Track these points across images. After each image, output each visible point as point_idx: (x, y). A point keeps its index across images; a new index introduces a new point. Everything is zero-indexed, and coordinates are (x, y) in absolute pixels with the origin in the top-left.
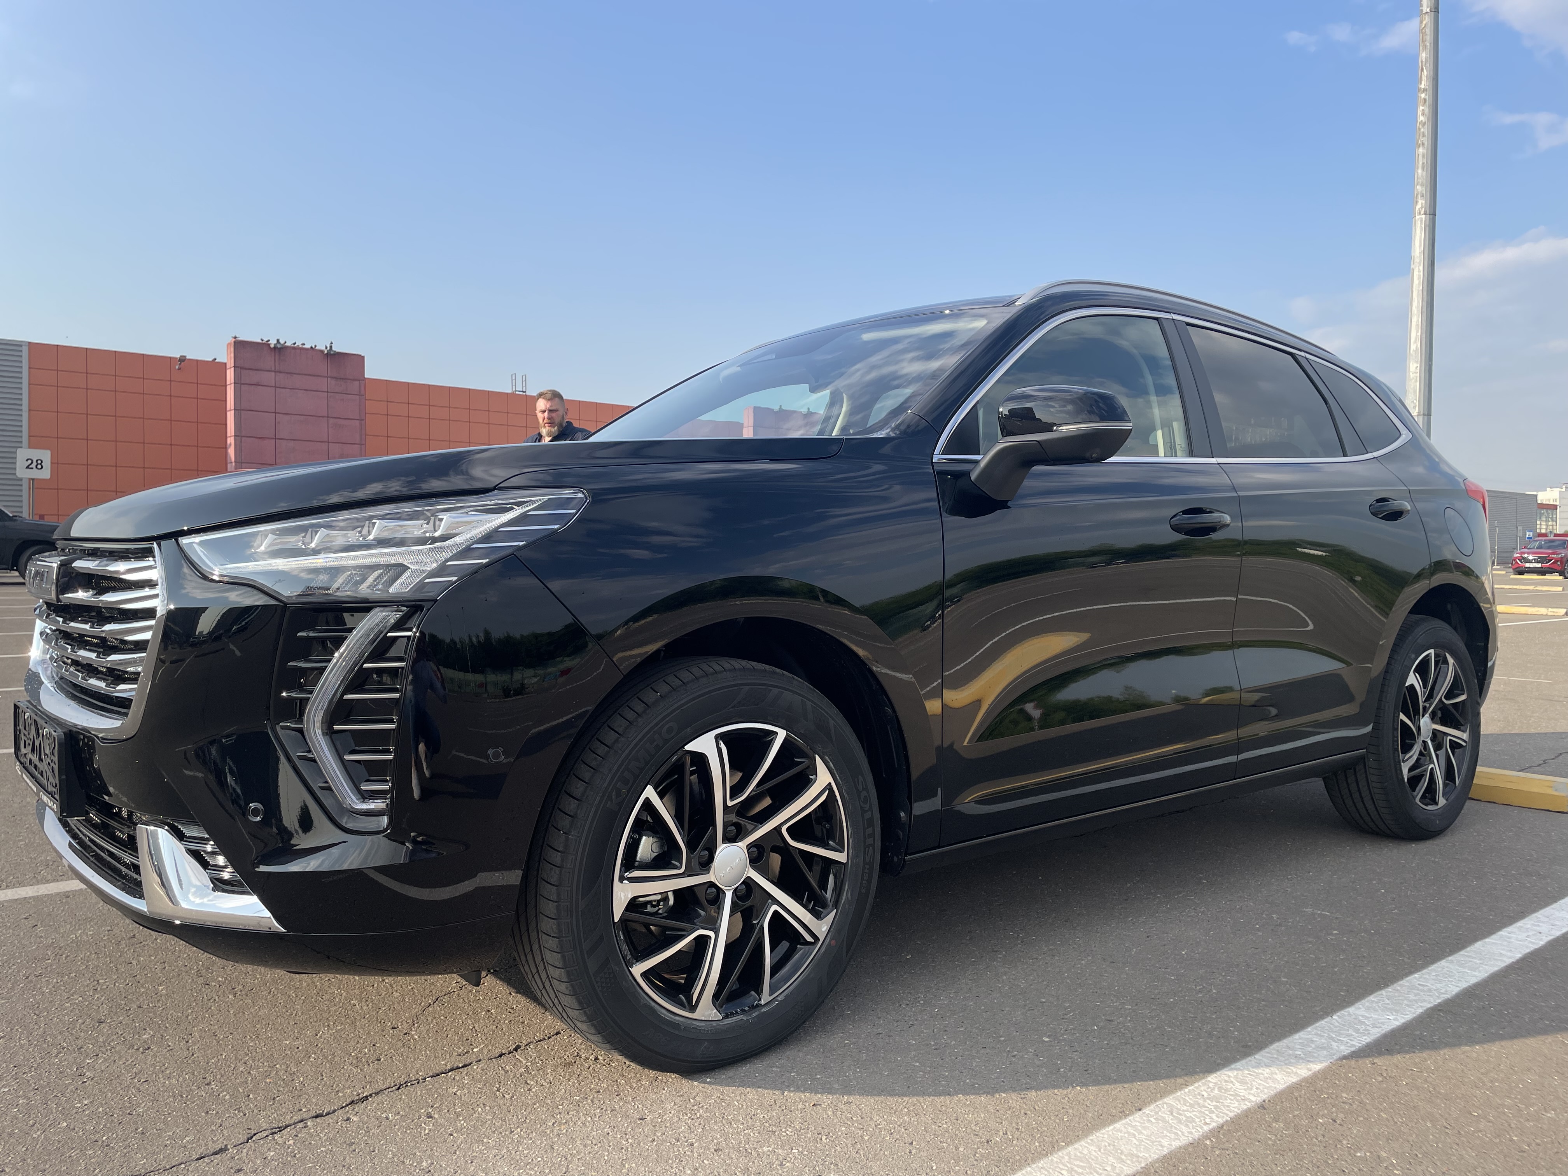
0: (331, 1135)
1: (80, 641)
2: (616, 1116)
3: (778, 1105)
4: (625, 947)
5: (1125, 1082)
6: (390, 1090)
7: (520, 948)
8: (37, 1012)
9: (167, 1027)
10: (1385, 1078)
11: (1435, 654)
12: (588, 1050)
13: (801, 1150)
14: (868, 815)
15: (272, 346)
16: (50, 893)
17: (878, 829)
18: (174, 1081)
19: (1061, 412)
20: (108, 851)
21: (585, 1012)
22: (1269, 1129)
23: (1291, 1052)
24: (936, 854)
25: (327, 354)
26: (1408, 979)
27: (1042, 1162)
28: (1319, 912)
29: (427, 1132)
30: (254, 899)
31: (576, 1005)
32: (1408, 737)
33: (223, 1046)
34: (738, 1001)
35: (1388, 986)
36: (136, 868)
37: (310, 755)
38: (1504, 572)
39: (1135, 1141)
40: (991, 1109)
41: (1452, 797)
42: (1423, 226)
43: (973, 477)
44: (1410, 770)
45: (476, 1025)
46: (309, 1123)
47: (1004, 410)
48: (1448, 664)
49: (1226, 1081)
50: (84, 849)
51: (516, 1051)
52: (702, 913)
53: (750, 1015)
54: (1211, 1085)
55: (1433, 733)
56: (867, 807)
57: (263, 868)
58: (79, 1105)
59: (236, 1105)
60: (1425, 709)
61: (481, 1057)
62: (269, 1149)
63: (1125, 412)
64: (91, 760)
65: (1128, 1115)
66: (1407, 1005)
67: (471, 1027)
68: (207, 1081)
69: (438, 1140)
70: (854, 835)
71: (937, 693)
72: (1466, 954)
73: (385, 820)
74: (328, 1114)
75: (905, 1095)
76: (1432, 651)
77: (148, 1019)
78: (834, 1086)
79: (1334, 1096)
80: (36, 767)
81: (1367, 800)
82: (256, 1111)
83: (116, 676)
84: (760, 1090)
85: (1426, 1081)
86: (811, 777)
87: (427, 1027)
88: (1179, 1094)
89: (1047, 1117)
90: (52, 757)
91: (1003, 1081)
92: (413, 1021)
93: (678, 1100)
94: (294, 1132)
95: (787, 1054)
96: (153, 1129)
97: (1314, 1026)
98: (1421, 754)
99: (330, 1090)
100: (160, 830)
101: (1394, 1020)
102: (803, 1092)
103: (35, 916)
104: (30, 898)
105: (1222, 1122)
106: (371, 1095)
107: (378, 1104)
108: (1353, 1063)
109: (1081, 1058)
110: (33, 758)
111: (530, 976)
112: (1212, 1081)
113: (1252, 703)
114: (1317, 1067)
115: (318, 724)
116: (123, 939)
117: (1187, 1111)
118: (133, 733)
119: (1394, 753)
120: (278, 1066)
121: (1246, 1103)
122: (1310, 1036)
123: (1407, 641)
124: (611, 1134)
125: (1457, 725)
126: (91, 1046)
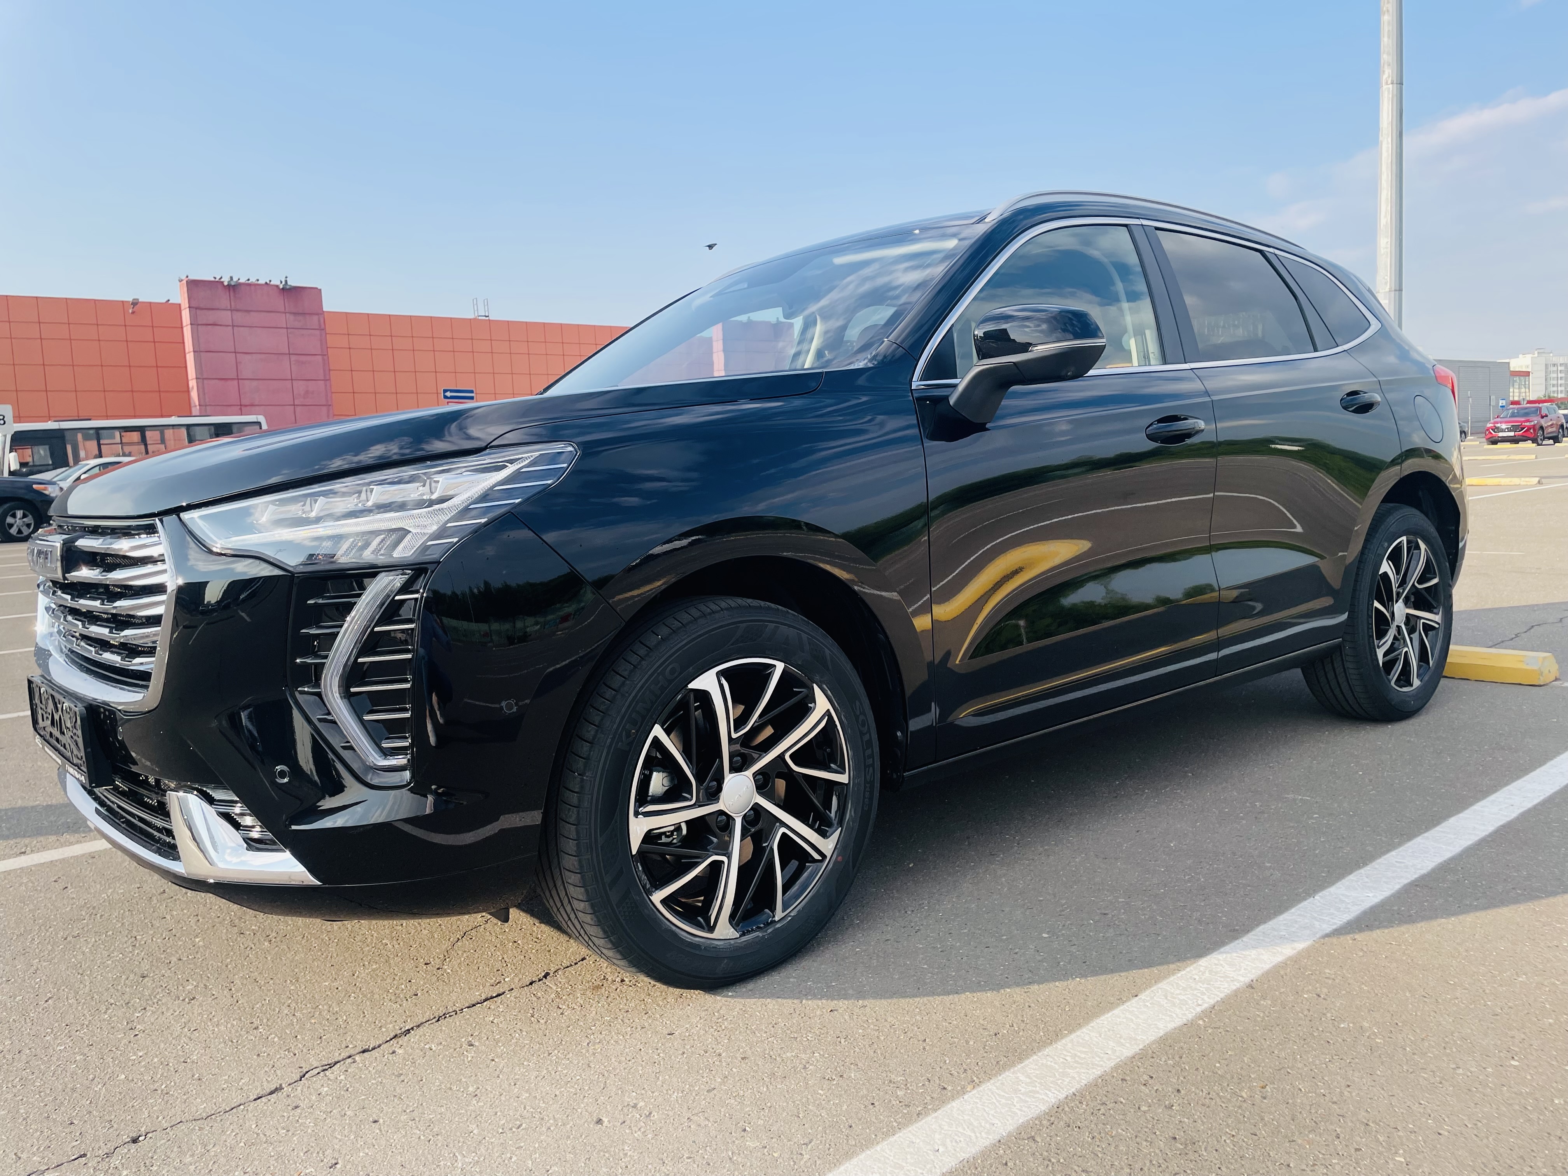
0: (379, 1068)
1: (91, 617)
2: (646, 1032)
3: (798, 1013)
4: (644, 877)
5: (1121, 971)
6: (430, 1022)
7: (544, 884)
8: (81, 972)
9: (208, 977)
10: (1366, 952)
11: (1407, 540)
12: (614, 973)
13: (822, 1053)
14: (866, 738)
15: (226, 284)
16: (76, 855)
17: (876, 749)
18: (222, 1028)
19: (1036, 331)
20: (138, 817)
21: (610, 940)
22: (1257, 1007)
23: (1276, 933)
24: (932, 769)
25: (283, 289)
26: (1386, 857)
27: (1047, 1050)
28: (1300, 797)
29: (469, 1059)
30: (287, 855)
31: (601, 934)
32: (1383, 623)
33: (265, 991)
34: (753, 919)
35: (1367, 865)
36: (169, 833)
37: (329, 718)
38: (1478, 443)
39: (1133, 1026)
40: (997, 1003)
41: (1426, 678)
42: (1391, 96)
43: (952, 401)
44: (1385, 655)
45: (505, 957)
46: (357, 1059)
47: (979, 333)
48: (1420, 549)
49: (1216, 964)
50: (112, 816)
51: (546, 978)
52: (715, 840)
53: (766, 931)
54: (1202, 969)
55: (1407, 617)
56: (865, 729)
57: (294, 827)
58: (134, 1057)
59: (286, 1046)
60: (1399, 595)
61: (513, 986)
62: (322, 1085)
63: (1098, 328)
64: (115, 733)
65: (1125, 1001)
66: (1384, 882)
67: (500, 959)
68: (254, 1026)
69: (481, 1066)
70: (855, 757)
71: (927, 609)
72: (1441, 830)
73: (407, 775)
74: (374, 1049)
75: (917, 996)
76: (1404, 538)
77: (189, 971)
78: (849, 992)
79: (1317, 972)
80: (57, 740)
81: (1344, 686)
82: (305, 1050)
83: (131, 650)
84: (779, 1000)
85: (1404, 953)
86: (810, 705)
87: (459, 961)
88: (1172, 978)
89: (1049, 1009)
90: (75, 731)
91: (1007, 978)
92: (445, 956)
93: (703, 1014)
94: (343, 1068)
95: (802, 965)
96: (209, 1074)
97: (1297, 907)
98: (1395, 638)
99: (373, 1026)
100: (189, 795)
101: (1373, 897)
102: (820, 999)
103: (65, 878)
104: (56, 861)
105: (1213, 1003)
106: (412, 1029)
107: (421, 1036)
108: (1334, 940)
109: (1078, 951)
110: (52, 731)
111: (555, 910)
112: (1203, 964)
113: (1231, 600)
114: (1301, 946)
115: (336, 688)
116: (153, 895)
117: (1180, 994)
118: (155, 706)
119: (1369, 640)
120: (320, 1007)
121: (1236, 983)
122: (1294, 917)
123: (1380, 530)
124: (643, 1050)
125: (1429, 609)
126: (138, 1000)
